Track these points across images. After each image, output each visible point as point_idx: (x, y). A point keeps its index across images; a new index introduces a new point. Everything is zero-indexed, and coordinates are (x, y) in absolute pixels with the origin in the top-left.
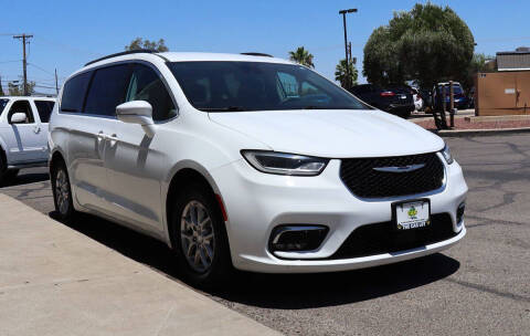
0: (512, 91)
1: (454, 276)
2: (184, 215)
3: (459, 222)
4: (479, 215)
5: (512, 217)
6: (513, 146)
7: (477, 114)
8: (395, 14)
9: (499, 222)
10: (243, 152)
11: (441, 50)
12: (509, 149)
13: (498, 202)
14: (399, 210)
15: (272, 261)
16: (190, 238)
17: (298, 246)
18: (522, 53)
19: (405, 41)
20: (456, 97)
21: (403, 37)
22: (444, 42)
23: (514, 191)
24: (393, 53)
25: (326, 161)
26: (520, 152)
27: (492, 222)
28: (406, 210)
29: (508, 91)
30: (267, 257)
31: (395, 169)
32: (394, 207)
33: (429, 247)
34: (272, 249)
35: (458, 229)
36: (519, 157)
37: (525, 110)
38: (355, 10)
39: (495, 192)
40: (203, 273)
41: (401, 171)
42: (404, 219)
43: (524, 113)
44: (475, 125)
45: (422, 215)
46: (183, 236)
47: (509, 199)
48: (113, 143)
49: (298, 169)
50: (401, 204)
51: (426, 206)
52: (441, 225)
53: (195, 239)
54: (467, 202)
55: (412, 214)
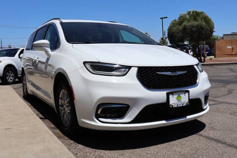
0: (231, 47)
1: (202, 132)
2: (60, 97)
3: (206, 103)
4: (216, 99)
5: (232, 100)
6: (231, 69)
7: (215, 57)
8: (180, 15)
9: (226, 103)
10: (85, 63)
11: (200, 29)
12: (229, 71)
13: (225, 93)
14: (171, 96)
15: (97, 123)
16: (62, 109)
17: (112, 115)
18: (234, 34)
19: (184, 25)
20: (206, 51)
21: (183, 24)
22: (201, 25)
23: (232, 88)
24: (179, 31)
25: (129, 68)
26: (234, 72)
27: (222, 103)
28: (175, 96)
29: (228, 47)
30: (94, 121)
31: (169, 73)
32: (168, 95)
33: (188, 117)
34: (98, 117)
35: (205, 107)
36: (234, 74)
37: (235, 55)
38: (167, 17)
39: (223, 89)
40: (67, 127)
41: (173, 74)
42: (174, 101)
43: (236, 56)
44: (214, 61)
45: (184, 99)
46: (60, 107)
47: (230, 92)
48: (37, 62)
49: (113, 72)
50: (172, 93)
51: (187, 94)
52: (195, 105)
53: (64, 109)
54: (210, 93)
55: (179, 99)
